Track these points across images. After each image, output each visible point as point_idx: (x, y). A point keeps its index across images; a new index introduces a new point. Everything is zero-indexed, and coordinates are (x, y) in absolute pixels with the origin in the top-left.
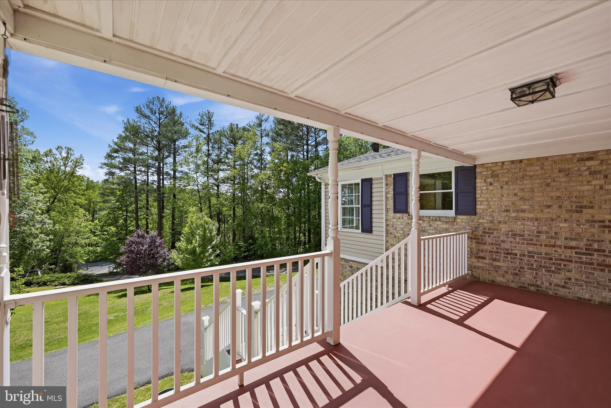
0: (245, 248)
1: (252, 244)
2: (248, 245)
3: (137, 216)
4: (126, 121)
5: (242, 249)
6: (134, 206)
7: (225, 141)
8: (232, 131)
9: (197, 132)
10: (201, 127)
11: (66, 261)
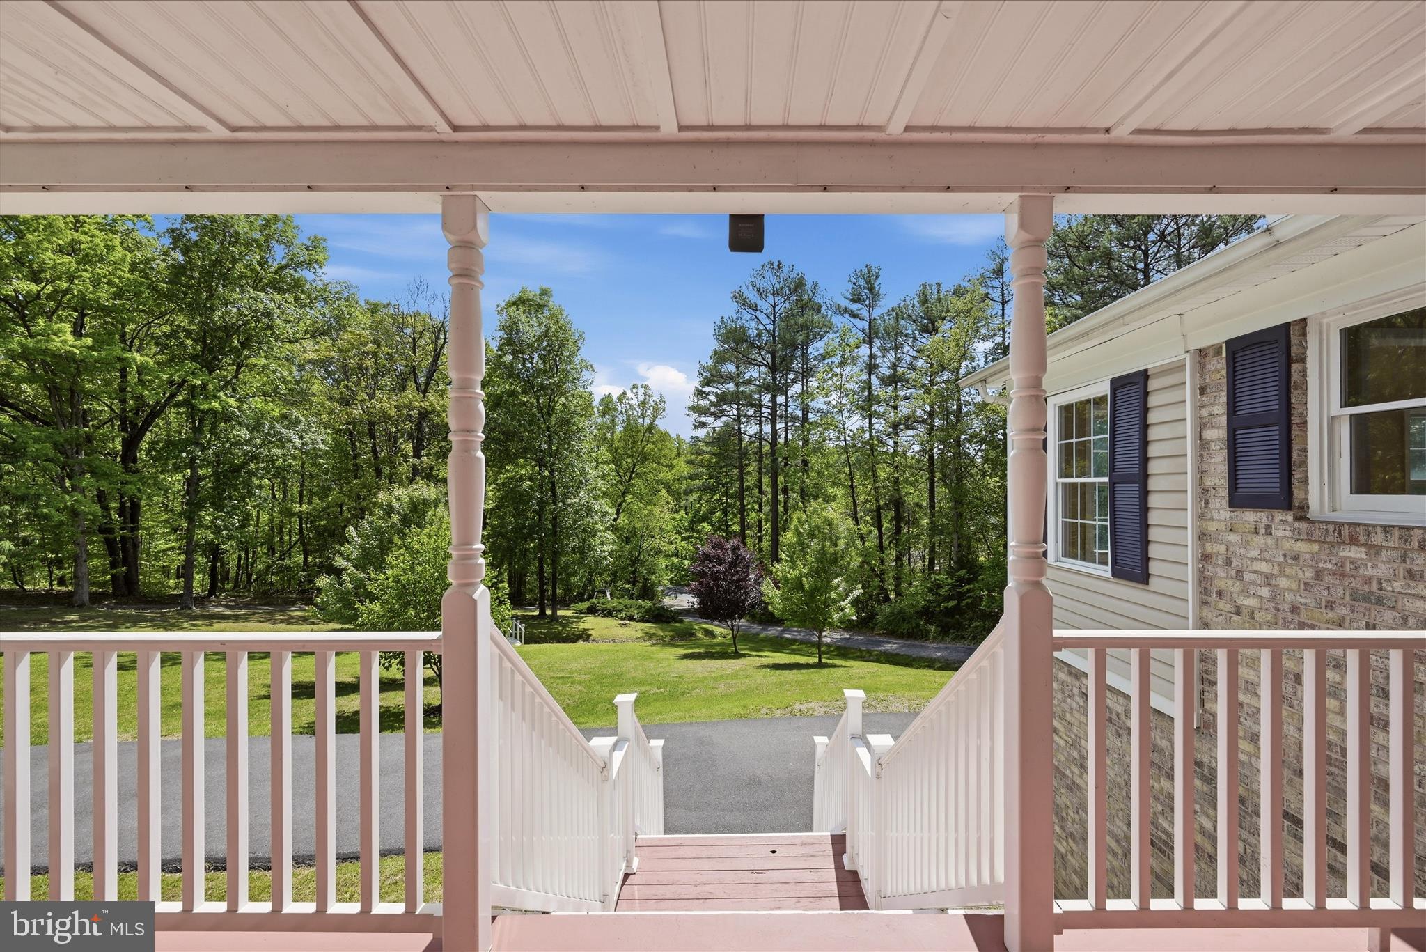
0: (950, 590)
1: (969, 581)
2: (957, 581)
3: (743, 505)
4: (719, 322)
5: (942, 592)
6: (737, 485)
7: (909, 328)
8: (924, 301)
9: (847, 319)
10: (855, 307)
11: (647, 580)
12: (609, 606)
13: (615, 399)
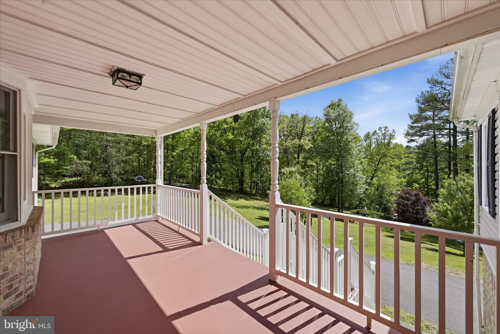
3: (437, 176)
4: (420, 94)
11: (386, 205)
12: (365, 212)
13: (371, 134)
